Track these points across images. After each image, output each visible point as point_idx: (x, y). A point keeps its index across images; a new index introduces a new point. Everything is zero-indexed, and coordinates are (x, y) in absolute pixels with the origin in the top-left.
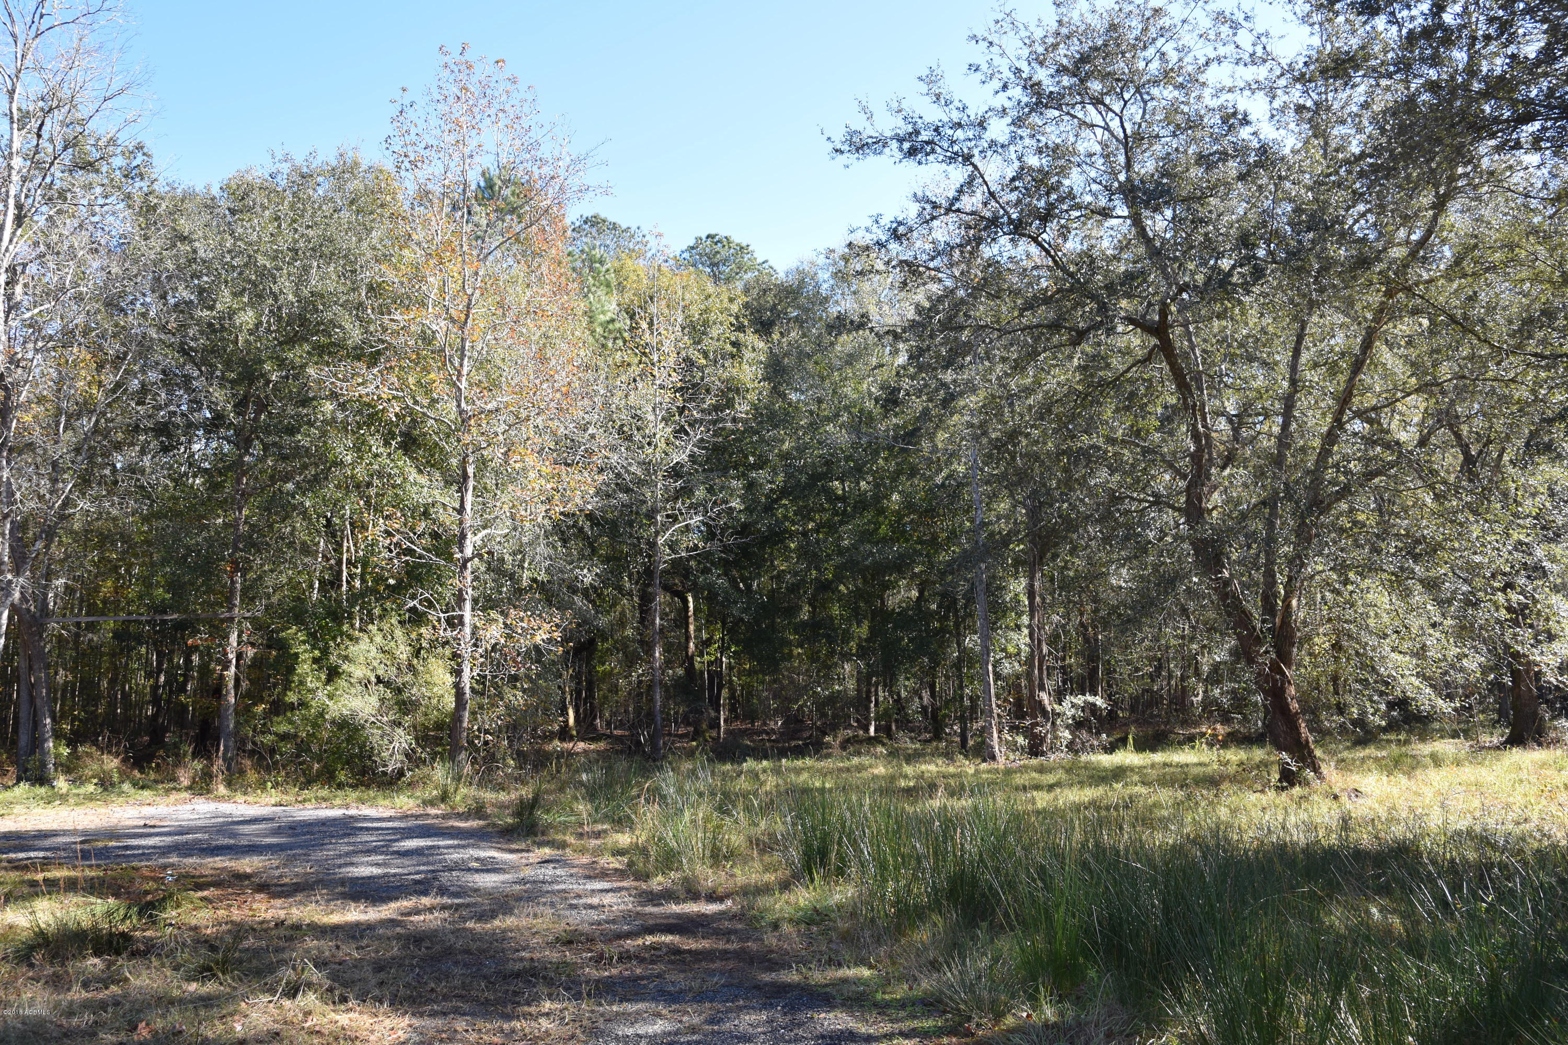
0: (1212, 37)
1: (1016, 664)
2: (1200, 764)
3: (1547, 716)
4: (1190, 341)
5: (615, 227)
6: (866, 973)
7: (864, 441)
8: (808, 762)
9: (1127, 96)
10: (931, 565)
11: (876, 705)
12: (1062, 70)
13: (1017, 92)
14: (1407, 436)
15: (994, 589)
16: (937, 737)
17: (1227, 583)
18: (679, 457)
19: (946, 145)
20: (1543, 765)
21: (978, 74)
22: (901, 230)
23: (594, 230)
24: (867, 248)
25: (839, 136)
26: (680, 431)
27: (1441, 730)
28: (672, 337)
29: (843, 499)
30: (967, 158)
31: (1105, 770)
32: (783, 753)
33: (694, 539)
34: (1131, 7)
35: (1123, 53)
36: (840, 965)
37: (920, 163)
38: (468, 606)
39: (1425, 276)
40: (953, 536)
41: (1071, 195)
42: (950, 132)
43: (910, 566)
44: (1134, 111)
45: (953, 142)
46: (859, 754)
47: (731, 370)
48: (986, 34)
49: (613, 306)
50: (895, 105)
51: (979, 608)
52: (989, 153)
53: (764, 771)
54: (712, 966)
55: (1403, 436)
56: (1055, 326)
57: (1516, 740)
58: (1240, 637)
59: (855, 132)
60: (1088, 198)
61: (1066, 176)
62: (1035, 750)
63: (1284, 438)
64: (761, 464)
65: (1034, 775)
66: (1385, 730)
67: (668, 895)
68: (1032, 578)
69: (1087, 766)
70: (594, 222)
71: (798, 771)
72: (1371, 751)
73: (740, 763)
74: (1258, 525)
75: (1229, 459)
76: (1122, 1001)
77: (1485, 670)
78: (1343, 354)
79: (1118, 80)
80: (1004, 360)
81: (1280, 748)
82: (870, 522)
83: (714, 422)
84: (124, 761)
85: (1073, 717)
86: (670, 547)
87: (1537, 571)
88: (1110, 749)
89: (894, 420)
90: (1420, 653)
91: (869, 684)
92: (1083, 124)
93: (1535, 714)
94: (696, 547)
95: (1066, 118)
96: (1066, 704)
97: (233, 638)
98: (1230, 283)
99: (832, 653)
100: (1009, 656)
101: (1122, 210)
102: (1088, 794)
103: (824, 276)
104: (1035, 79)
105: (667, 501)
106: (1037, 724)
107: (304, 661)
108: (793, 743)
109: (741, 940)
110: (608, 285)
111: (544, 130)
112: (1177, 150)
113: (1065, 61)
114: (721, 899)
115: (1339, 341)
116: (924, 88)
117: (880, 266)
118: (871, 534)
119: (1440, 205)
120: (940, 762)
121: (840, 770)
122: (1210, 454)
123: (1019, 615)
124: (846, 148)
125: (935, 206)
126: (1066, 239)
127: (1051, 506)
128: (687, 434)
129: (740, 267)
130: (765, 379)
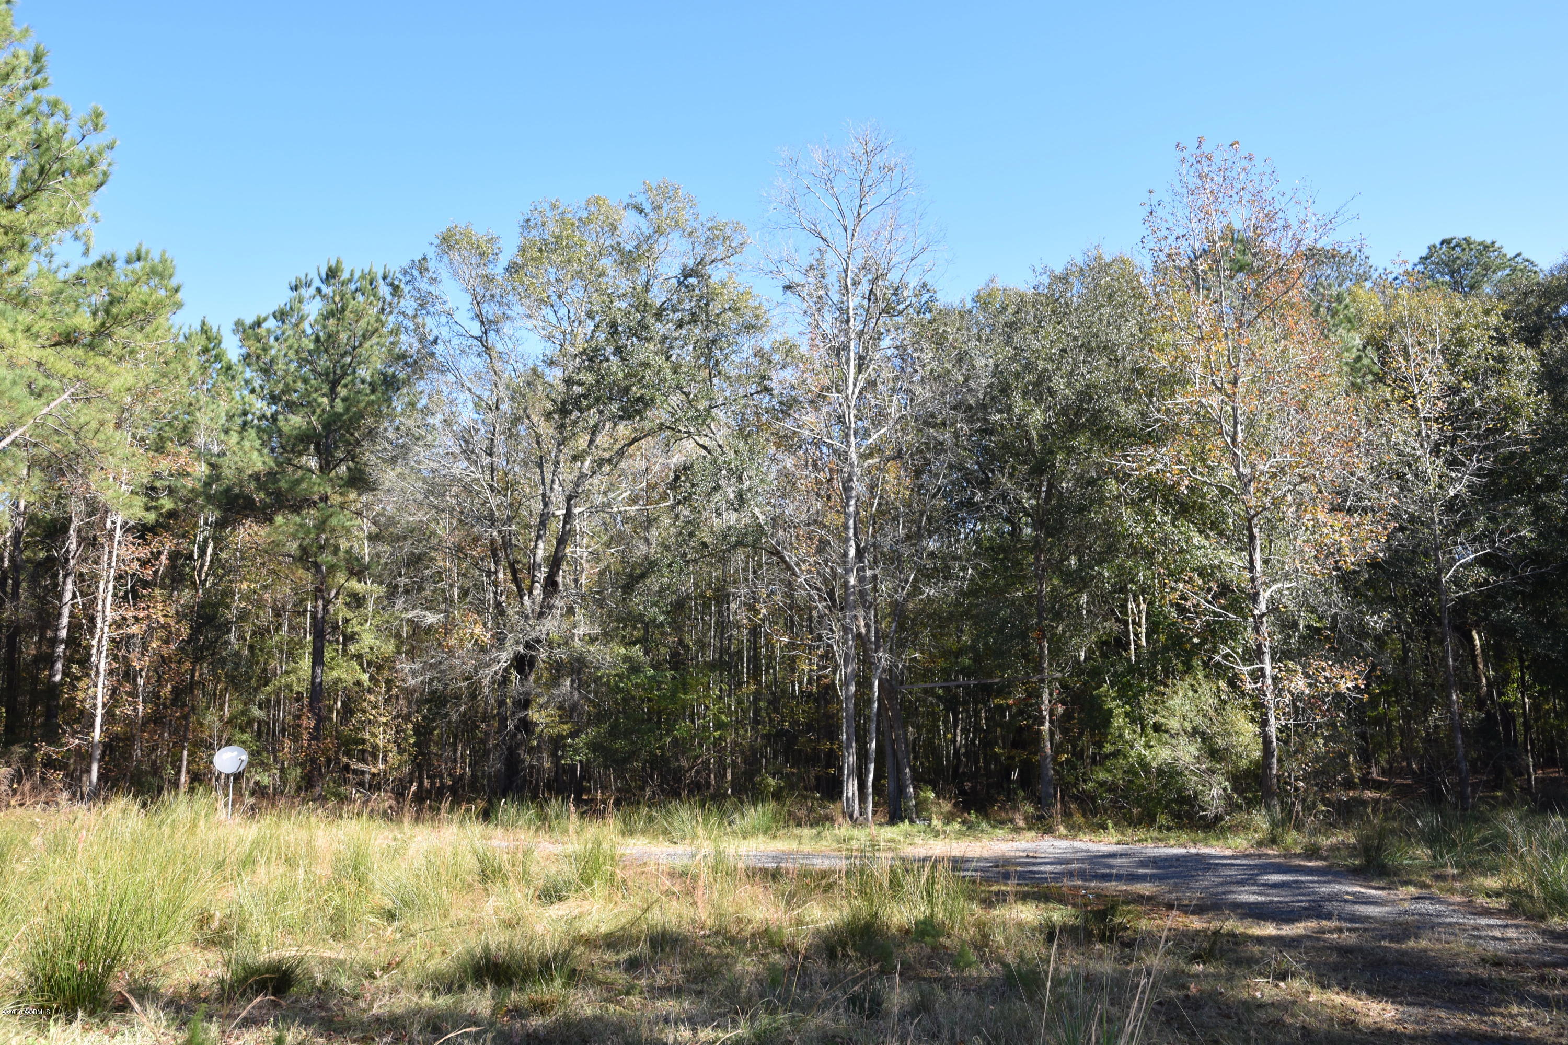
5: (1334, 254)
18: (1453, 489)
23: (1311, 262)
26: (1453, 463)
28: (1433, 366)
33: (1482, 573)
38: (1267, 658)
47: (1496, 390)
83: (1492, 448)
84: (955, 805)
86: (1455, 584)
94: (1486, 582)
97: (1046, 697)
105: (1448, 536)
107: (1118, 716)
111: (1287, 198)
128: (1463, 464)
129: (1486, 268)
130: (1540, 392)
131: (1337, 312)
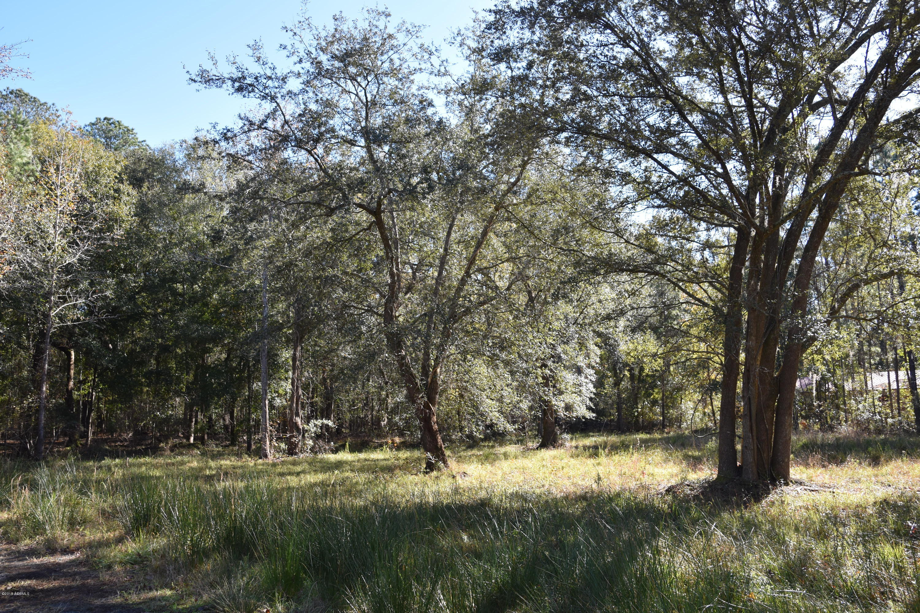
0: (419, 57)
1: (284, 401)
2: (385, 460)
3: (558, 433)
4: (393, 221)
5: (35, 100)
6: (168, 592)
7: (198, 260)
8: (148, 459)
9: (369, 79)
10: (235, 339)
11: (196, 424)
12: (334, 57)
13: (307, 65)
14: (502, 284)
15: (272, 356)
16: (233, 444)
17: (403, 358)
18: (69, 260)
19: (261, 89)
20: (554, 457)
21: (285, 51)
22: (229, 134)
23: (18, 99)
24: (206, 143)
25: (194, 72)
26: (73, 243)
27: (511, 440)
28: (73, 181)
29: (182, 295)
30: (273, 99)
31: (331, 463)
32: (130, 455)
33: (79, 314)
34: (376, 30)
35: (370, 55)
36: (151, 589)
37: (244, 96)
39: (515, 201)
40: (250, 322)
41: (333, 130)
42: (265, 81)
43: (221, 339)
44: (373, 88)
45: (266, 88)
46: (181, 454)
47: (111, 207)
48: (293, 28)
49: (30, 154)
50: (232, 59)
51: (262, 366)
52: (287, 98)
53: (116, 466)
54: (58, 598)
55: (500, 284)
56: (319, 204)
57: (543, 445)
58: (408, 389)
59: (205, 70)
60: (343, 133)
61: (332, 118)
62: (291, 451)
63: (439, 280)
64: (128, 269)
65: (290, 466)
66: (482, 440)
67: (32, 552)
68: (295, 350)
69: (321, 461)
70: (19, 94)
71: (140, 465)
72: (475, 452)
73: (100, 461)
74: (422, 327)
75: (410, 289)
76: (323, 598)
77: (531, 408)
78: (472, 238)
79: (366, 69)
80: (286, 220)
81: (427, 450)
82: (198, 311)
83: (98, 240)
85: (315, 433)
86: (60, 319)
87: (558, 359)
88: (335, 451)
89: (218, 250)
90: (500, 400)
91: (191, 411)
92: (344, 91)
93: (553, 431)
94: (78, 319)
95: (335, 85)
96: (311, 424)
98: (415, 192)
99: (168, 391)
100: (279, 396)
101: (362, 142)
102: (320, 477)
103: (180, 156)
104: (319, 59)
105: (60, 288)
106: (293, 436)
108: (138, 448)
109: (83, 578)
110: (27, 140)
112: (394, 114)
113: (337, 53)
114: (72, 552)
115: (471, 231)
116: (250, 52)
117: (215, 155)
118: (198, 318)
119: (524, 165)
120: (233, 459)
121: (168, 464)
122: (399, 285)
123: (287, 371)
124: (198, 79)
125: (251, 123)
126: (328, 155)
127: (308, 308)
128: (77, 245)
129: (126, 142)
130: (136, 215)
131: (21, 131)
